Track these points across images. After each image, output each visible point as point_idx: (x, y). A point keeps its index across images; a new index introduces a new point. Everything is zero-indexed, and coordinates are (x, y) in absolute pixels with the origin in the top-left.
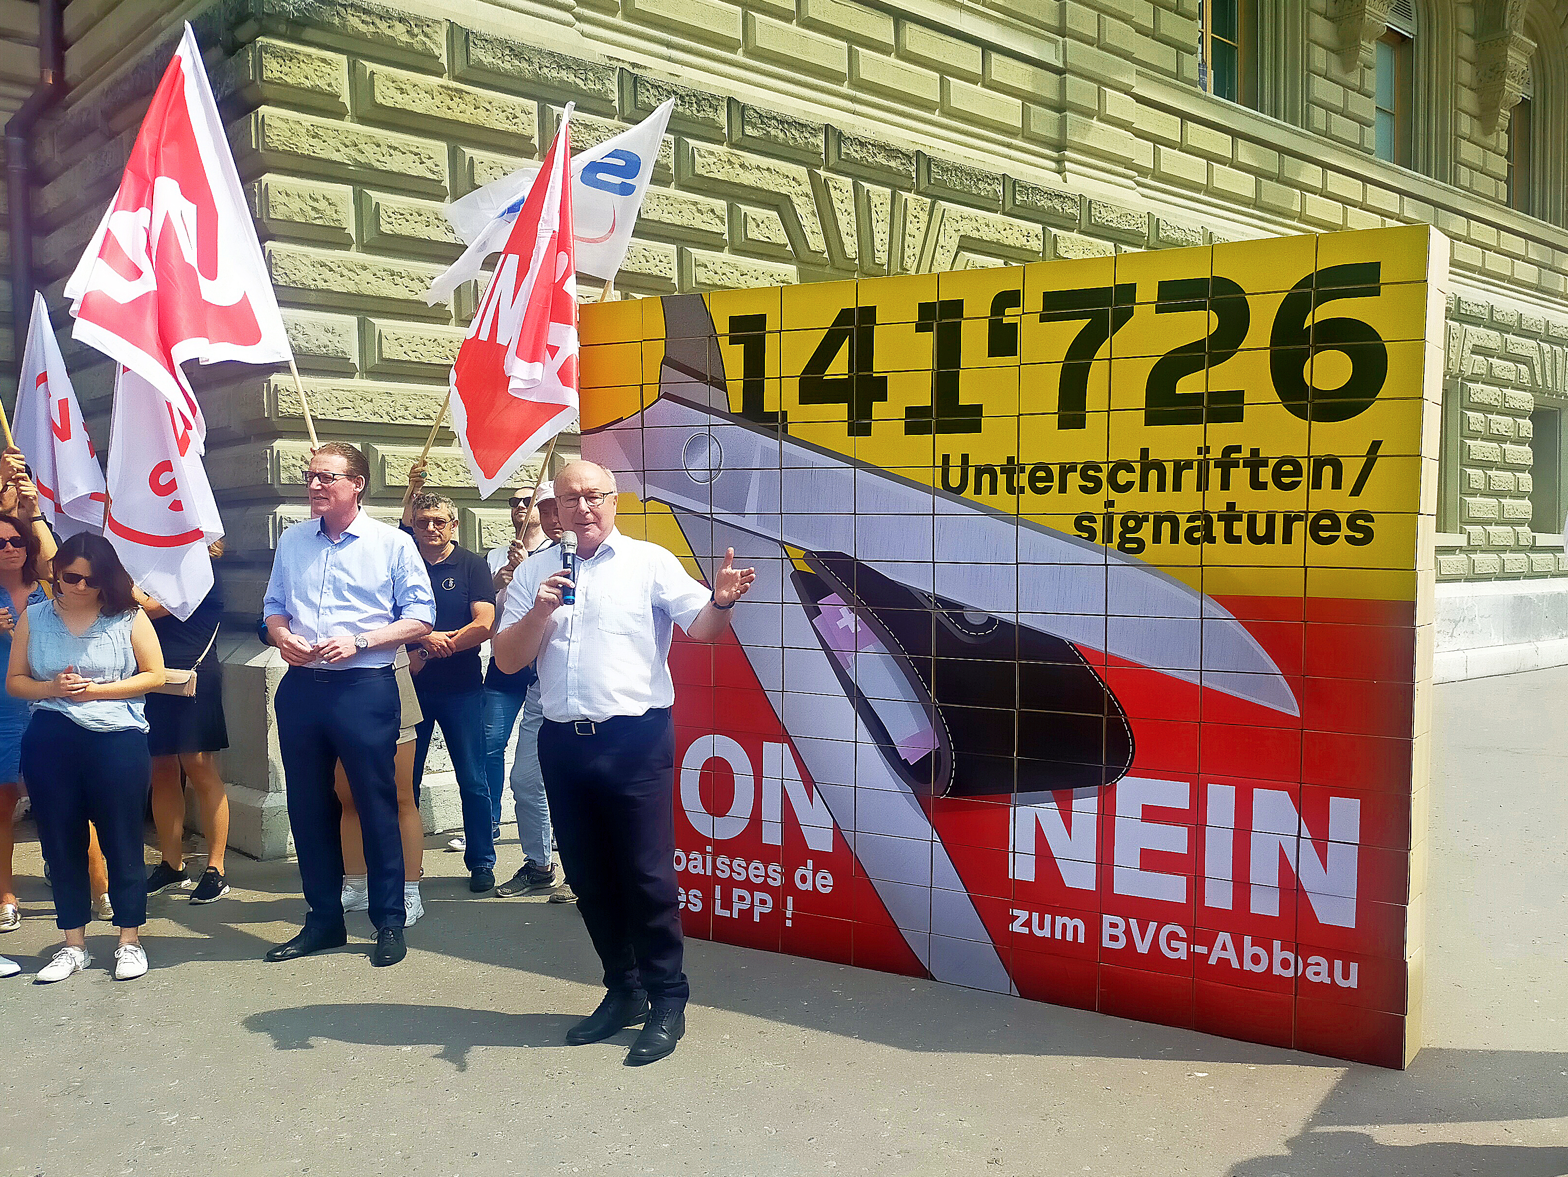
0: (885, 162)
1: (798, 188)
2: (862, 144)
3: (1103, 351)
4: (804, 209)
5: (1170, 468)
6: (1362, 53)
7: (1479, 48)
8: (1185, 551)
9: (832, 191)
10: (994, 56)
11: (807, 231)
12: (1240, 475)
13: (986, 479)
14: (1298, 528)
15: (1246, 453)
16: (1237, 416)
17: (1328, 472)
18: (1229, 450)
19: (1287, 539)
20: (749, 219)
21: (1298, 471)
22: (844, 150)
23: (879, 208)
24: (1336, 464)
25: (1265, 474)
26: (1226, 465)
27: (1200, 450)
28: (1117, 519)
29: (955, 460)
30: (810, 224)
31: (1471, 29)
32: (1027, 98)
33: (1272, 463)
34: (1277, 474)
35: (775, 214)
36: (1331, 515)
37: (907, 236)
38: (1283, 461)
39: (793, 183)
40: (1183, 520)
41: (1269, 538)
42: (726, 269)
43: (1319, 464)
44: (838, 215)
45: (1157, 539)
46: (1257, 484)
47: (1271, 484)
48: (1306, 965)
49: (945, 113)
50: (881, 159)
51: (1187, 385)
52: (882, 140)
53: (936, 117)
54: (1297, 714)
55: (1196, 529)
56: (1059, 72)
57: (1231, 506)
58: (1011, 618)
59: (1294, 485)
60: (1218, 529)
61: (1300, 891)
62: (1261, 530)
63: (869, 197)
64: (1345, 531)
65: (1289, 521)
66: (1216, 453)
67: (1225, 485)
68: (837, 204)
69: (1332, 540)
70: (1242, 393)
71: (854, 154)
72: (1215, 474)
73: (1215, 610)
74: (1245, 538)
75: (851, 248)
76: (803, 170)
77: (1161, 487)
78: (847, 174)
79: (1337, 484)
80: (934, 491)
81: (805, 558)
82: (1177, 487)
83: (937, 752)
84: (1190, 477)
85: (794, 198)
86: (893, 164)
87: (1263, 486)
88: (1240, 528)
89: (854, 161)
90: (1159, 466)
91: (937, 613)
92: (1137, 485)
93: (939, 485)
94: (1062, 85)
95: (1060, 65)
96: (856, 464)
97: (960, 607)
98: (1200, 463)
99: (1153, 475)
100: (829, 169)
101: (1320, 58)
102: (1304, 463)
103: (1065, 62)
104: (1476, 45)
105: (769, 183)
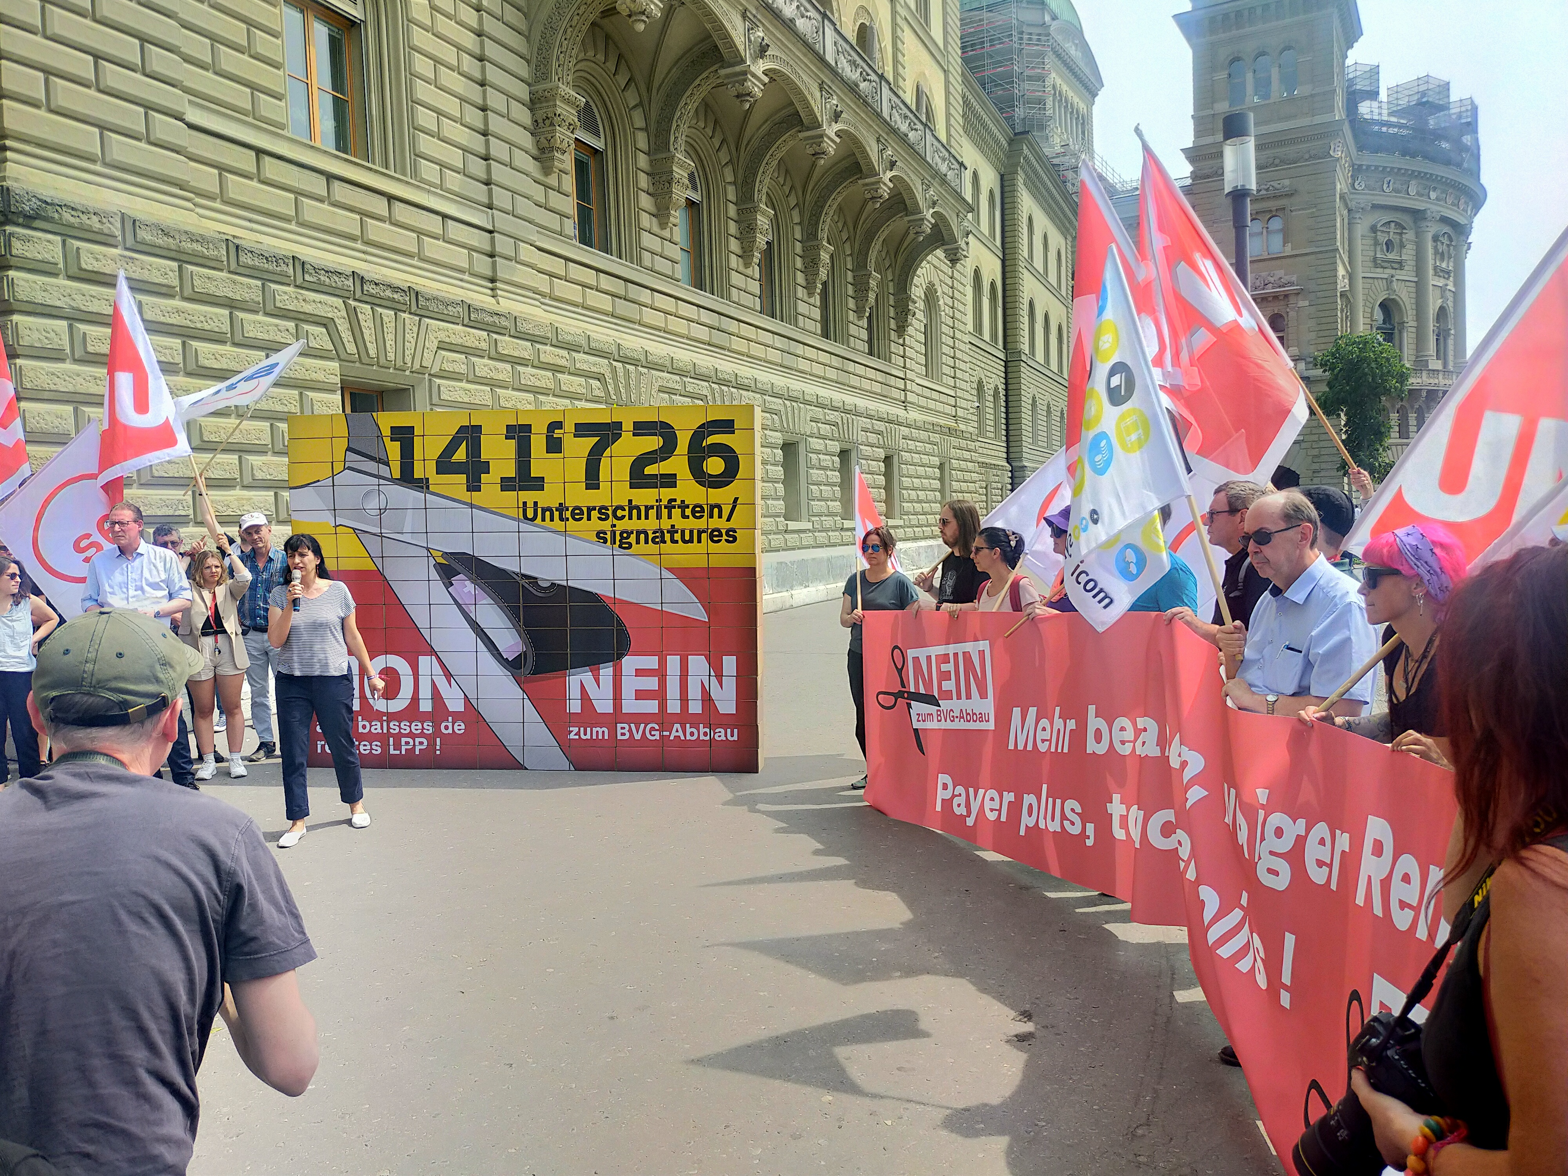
0: (391, 296)
1: (338, 314)
2: (376, 284)
3: (607, 453)
4: (343, 327)
5: (643, 509)
6: (671, 219)
7: (739, 212)
8: (652, 548)
9: (359, 314)
10: (450, 222)
11: (345, 340)
12: (676, 512)
13: (548, 514)
14: (704, 535)
15: (679, 502)
16: (674, 485)
17: (716, 510)
18: (670, 501)
19: (699, 541)
20: (310, 335)
21: (703, 511)
22: (365, 288)
23: (388, 325)
24: (719, 507)
25: (688, 512)
26: (670, 507)
27: (657, 501)
28: (618, 533)
29: (530, 504)
30: (346, 336)
31: (734, 199)
32: (471, 249)
33: (691, 507)
34: (693, 512)
35: (325, 330)
36: (719, 530)
37: (406, 343)
38: (696, 506)
39: (336, 311)
40: (650, 533)
41: (691, 541)
42: (297, 368)
43: (712, 507)
44: (364, 330)
45: (638, 542)
46: (684, 516)
47: (691, 516)
48: (715, 733)
49: (421, 259)
50: (388, 293)
51: (649, 470)
52: (388, 280)
53: (415, 262)
54: (707, 620)
55: (657, 537)
56: (491, 232)
57: (673, 526)
58: (564, 583)
59: (702, 517)
60: (667, 537)
61: (710, 699)
62: (687, 538)
63: (381, 318)
64: (725, 537)
65: (700, 533)
66: (664, 502)
67: (670, 517)
68: (362, 323)
69: (719, 541)
70: (675, 475)
71: (372, 291)
72: (665, 512)
73: (666, 574)
74: (680, 541)
75: (372, 352)
76: (340, 301)
77: (639, 518)
78: (366, 303)
79: (720, 516)
80: (519, 520)
81: (442, 556)
82: (647, 518)
83: (525, 653)
84: (652, 513)
85: (336, 320)
86: (395, 296)
87: (688, 517)
88: (677, 537)
89: (372, 296)
90: (638, 508)
91: (523, 582)
92: (627, 517)
93: (521, 517)
94: (493, 241)
95: (491, 228)
96: (472, 506)
97: (536, 578)
98: (657, 507)
99: (635, 512)
100: (355, 300)
101: (646, 220)
102: (705, 507)
103: (494, 226)
104: (738, 210)
105: (322, 311)
